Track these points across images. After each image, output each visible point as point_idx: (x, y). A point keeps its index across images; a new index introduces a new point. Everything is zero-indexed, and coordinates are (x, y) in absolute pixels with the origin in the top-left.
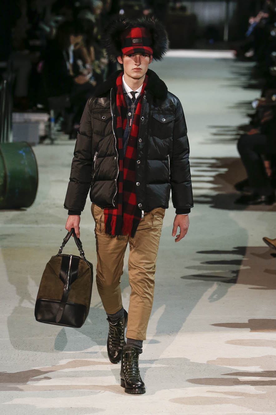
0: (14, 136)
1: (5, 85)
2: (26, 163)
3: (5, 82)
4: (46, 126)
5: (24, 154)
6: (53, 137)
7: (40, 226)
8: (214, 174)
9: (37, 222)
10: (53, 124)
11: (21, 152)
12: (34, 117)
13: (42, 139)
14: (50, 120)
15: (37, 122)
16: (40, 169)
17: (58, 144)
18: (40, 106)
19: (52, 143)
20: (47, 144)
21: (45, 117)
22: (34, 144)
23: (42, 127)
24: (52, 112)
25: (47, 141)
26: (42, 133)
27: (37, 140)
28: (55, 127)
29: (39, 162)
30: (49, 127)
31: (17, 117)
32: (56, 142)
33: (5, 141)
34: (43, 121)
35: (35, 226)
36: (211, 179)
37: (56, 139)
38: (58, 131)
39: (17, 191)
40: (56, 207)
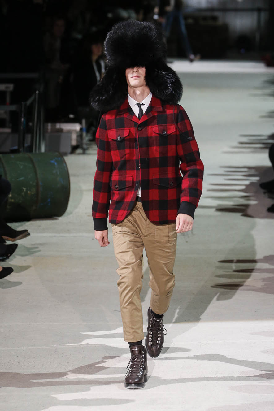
0: (46, 147)
1: (37, 96)
2: (58, 173)
3: (37, 92)
4: (78, 136)
5: (56, 164)
6: (85, 146)
7: (71, 235)
9: (69, 231)
10: (84, 134)
11: (53, 162)
12: (66, 127)
13: (74, 149)
14: (81, 129)
15: (70, 132)
16: (72, 179)
17: (89, 154)
18: (71, 116)
19: (84, 153)
20: (79, 154)
21: (77, 127)
22: (66, 154)
23: (74, 136)
24: (84, 122)
25: (79, 151)
26: (74, 143)
27: (69, 150)
28: (86, 138)
29: (71, 172)
30: (80, 136)
31: (50, 127)
32: (87, 152)
33: (37, 151)
34: (75, 131)
35: (67, 235)
36: (243, 187)
37: (87, 149)
39: (49, 200)
40: (88, 216)
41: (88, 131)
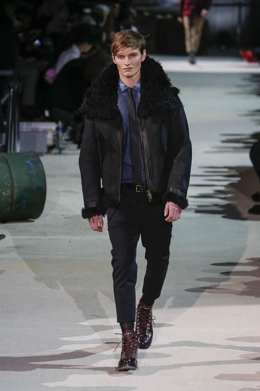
0: (21, 146)
1: (11, 94)
2: (34, 174)
3: (12, 90)
4: (54, 136)
5: (32, 164)
6: (61, 146)
7: (48, 237)
8: (226, 183)
9: (45, 234)
10: (60, 133)
11: (28, 162)
12: (42, 126)
13: (50, 148)
14: (57, 129)
15: (45, 132)
16: (48, 180)
17: (66, 154)
19: (60, 153)
20: (55, 154)
21: (53, 126)
22: (42, 154)
23: (50, 136)
25: (55, 151)
26: (50, 142)
27: (45, 150)
28: (64, 136)
29: (47, 173)
30: (56, 137)
31: (25, 127)
32: (63, 152)
33: (12, 152)
34: (51, 130)
35: (43, 237)
37: (64, 149)
38: (67, 140)
39: (24, 202)
40: (65, 218)
41: (64, 131)
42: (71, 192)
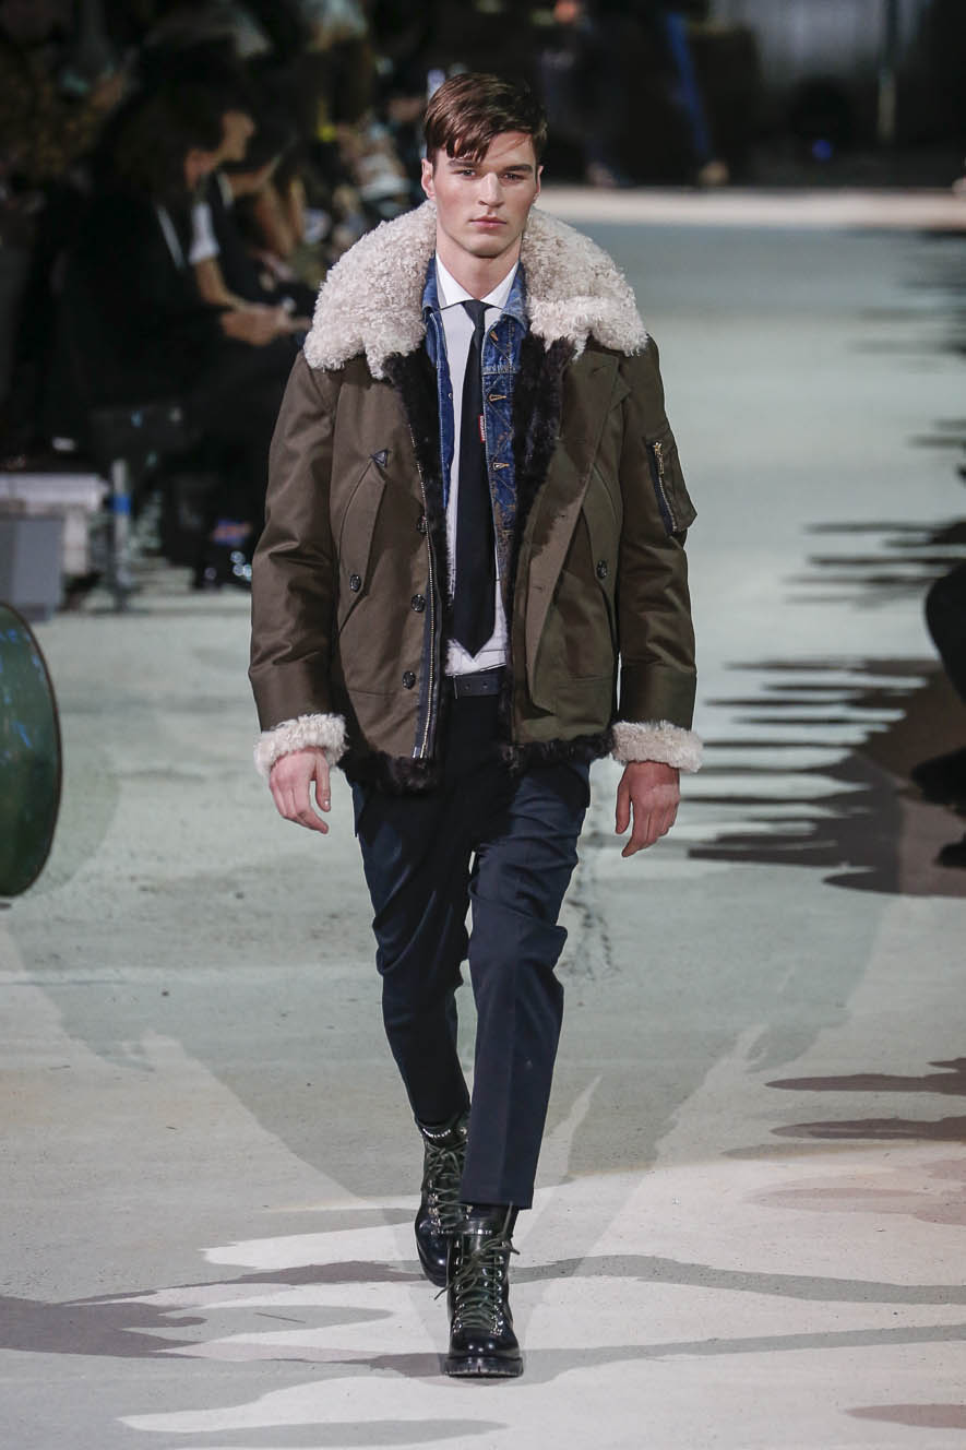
2: (8, 699)
4: (93, 533)
6: (125, 578)
7: (69, 975)
9: (55, 960)
10: (122, 523)
12: (40, 492)
13: (78, 588)
14: (108, 503)
15: (55, 517)
16: (69, 723)
17: (146, 612)
18: (63, 444)
19: (120, 608)
20: (99, 612)
21: (86, 492)
22: (40, 613)
23: (76, 535)
24: (119, 471)
25: (99, 599)
26: (75, 561)
27: (56, 595)
28: (132, 539)
29: (64, 694)
30: (103, 534)
32: (136, 602)
34: (79, 508)
35: (50, 976)
36: (834, 756)
37: (137, 590)
38: (147, 552)
40: (144, 889)
41: (136, 511)
42: (168, 775)
